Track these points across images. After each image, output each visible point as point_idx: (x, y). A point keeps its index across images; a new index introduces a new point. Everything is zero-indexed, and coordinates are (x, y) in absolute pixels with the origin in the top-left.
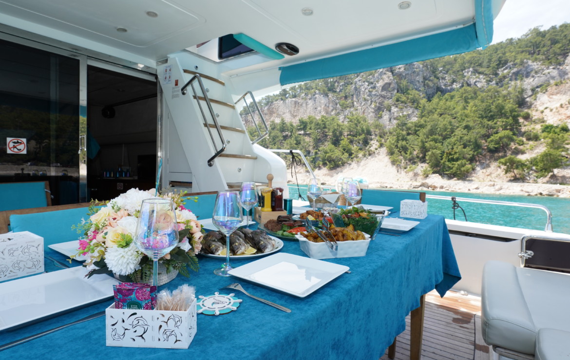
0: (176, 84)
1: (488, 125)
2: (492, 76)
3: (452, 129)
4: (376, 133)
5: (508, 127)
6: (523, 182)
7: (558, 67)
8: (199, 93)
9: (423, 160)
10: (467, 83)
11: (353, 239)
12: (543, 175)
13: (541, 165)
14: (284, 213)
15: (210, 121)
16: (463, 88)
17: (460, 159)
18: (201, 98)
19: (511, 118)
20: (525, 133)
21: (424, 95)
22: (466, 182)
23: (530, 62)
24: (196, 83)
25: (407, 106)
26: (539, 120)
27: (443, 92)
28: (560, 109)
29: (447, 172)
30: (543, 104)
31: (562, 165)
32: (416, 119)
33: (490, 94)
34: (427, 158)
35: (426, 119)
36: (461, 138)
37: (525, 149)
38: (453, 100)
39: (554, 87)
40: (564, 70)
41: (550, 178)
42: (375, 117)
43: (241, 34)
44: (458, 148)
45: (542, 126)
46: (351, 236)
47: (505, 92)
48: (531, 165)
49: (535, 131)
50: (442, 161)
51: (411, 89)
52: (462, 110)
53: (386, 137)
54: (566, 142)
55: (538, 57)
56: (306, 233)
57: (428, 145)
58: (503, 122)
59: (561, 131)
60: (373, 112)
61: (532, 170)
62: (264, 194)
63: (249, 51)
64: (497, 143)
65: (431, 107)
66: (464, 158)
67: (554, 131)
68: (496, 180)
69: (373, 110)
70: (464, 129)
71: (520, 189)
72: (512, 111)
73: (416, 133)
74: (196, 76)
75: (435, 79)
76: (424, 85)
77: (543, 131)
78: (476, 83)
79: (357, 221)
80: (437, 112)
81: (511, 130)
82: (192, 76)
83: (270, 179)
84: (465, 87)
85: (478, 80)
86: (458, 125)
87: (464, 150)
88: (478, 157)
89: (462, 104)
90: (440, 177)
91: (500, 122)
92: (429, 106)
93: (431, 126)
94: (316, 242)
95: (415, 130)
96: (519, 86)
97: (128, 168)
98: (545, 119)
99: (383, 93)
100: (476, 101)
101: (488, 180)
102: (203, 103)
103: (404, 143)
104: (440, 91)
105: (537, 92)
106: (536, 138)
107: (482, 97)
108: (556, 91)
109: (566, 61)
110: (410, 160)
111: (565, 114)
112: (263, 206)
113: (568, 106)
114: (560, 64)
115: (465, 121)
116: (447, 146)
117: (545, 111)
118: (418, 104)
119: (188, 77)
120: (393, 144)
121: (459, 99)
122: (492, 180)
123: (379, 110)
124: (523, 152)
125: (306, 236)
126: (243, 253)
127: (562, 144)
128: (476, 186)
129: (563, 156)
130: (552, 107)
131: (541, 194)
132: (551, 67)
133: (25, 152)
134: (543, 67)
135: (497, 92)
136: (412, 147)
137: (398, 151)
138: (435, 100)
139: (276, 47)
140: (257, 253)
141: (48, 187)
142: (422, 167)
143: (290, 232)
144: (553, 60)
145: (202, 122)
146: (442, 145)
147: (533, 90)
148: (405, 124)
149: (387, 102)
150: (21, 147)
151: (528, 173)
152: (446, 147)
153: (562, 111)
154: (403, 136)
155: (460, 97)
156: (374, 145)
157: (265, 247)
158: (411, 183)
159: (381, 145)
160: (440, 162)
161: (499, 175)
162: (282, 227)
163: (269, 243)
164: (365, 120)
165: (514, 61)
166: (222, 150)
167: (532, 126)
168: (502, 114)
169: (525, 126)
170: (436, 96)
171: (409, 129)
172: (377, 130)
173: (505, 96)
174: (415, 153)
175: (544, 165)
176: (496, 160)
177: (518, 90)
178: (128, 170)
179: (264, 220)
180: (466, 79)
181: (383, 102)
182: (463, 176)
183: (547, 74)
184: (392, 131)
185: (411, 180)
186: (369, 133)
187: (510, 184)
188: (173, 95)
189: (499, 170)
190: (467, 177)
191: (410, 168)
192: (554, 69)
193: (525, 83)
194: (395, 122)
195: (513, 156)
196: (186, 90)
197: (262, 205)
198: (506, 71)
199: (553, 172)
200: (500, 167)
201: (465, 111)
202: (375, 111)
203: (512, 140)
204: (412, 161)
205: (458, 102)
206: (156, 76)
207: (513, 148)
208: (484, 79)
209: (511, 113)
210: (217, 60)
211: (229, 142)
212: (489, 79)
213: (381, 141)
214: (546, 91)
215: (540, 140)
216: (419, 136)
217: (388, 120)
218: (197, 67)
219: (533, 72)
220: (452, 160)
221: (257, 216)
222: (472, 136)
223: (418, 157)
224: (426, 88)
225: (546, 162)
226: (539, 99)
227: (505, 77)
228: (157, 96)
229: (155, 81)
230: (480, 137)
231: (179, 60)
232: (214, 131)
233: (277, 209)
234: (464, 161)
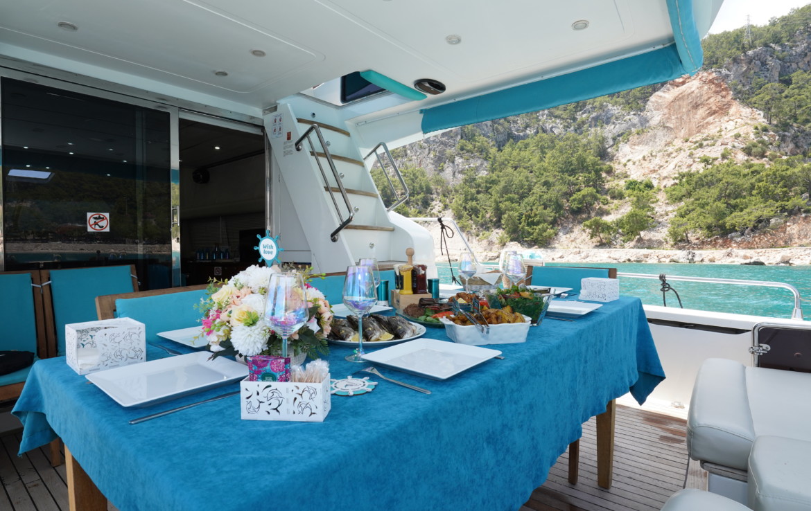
0: (289, 138)
1: (570, 180)
2: (569, 121)
3: (529, 185)
4: (438, 191)
5: (591, 183)
6: (610, 247)
7: (639, 113)
8: (319, 149)
9: (498, 224)
10: (542, 129)
11: (509, 322)
12: (630, 238)
13: (627, 227)
14: (428, 296)
15: (333, 184)
16: (539, 135)
17: (541, 223)
18: (320, 154)
19: (593, 172)
20: (609, 190)
21: (494, 143)
22: (549, 250)
23: (610, 106)
24: (313, 135)
25: (475, 156)
26: (622, 174)
27: (516, 139)
28: (643, 162)
29: (527, 239)
30: (626, 155)
31: (648, 227)
32: (486, 173)
33: (569, 142)
34: (503, 222)
35: (499, 173)
36: (540, 196)
37: (610, 208)
38: (528, 149)
39: (636, 136)
40: (645, 116)
41: (637, 241)
42: (435, 170)
43: (369, 71)
44: (539, 209)
45: (626, 182)
46: (507, 318)
47: (584, 141)
48: (617, 228)
49: (619, 188)
50: (521, 226)
51: (477, 134)
52: (538, 163)
53: (451, 197)
54: (651, 200)
55: (618, 100)
56: (453, 316)
57: (503, 206)
58: (585, 177)
59: (645, 187)
60: (432, 164)
61: (618, 233)
62: (402, 274)
63: (380, 91)
64: (580, 202)
65: (502, 157)
66: (545, 221)
67: (638, 187)
68: (581, 246)
69: (432, 161)
70: (543, 186)
71: (608, 255)
72: (594, 164)
73: (487, 191)
74: (314, 126)
75: (506, 123)
76: (493, 130)
77: (628, 188)
78: (553, 129)
79: (517, 302)
80: (509, 165)
81: (594, 186)
82: (308, 127)
83: (411, 254)
84: (541, 134)
85: (554, 125)
86: (535, 181)
87: (544, 211)
88: (561, 219)
89: (538, 154)
90: (519, 245)
91: (581, 177)
92: (500, 157)
93: (506, 183)
94: (464, 325)
95: (486, 187)
96: (600, 134)
97: (227, 247)
98: (628, 173)
99: (443, 139)
100: (554, 151)
101: (573, 246)
102: (323, 161)
103: (474, 203)
104: (512, 138)
105: (619, 142)
106: (620, 196)
107: (561, 146)
108: (637, 141)
109: (647, 106)
110: (482, 225)
111: (648, 168)
112: (402, 288)
113: (651, 158)
114: (641, 110)
115: (544, 177)
116: (525, 207)
117: (628, 164)
118: (487, 154)
119: (304, 128)
120: (461, 205)
121: (534, 148)
122: (577, 246)
123: (440, 160)
124: (608, 213)
125: (453, 320)
126: (378, 340)
127: (647, 203)
128: (560, 254)
129: (649, 217)
130: (635, 160)
131: (629, 260)
132: (632, 113)
133: (107, 230)
134: (623, 112)
135: (577, 140)
136: (484, 209)
137: (467, 214)
138: (507, 149)
139: (415, 85)
140: (394, 338)
141: (135, 272)
142: (497, 233)
143: (434, 318)
144: (634, 105)
145: (322, 185)
146: (519, 205)
147: (614, 139)
148: (474, 179)
149: (449, 151)
150: (104, 223)
151: (615, 236)
152: (523, 208)
153: (645, 164)
154: (473, 195)
155: (536, 146)
156: (436, 207)
157: (404, 332)
158: (485, 253)
159: (446, 207)
160: (518, 227)
161: (584, 240)
162: (425, 312)
163: (408, 328)
164: (423, 174)
165: (593, 104)
166: (350, 220)
167: (616, 182)
168: (583, 167)
169: (608, 181)
170: (508, 145)
171: (479, 186)
172: (439, 187)
173: (585, 146)
174: (488, 216)
175: (631, 227)
176: (580, 223)
177: (599, 139)
178: (227, 250)
179: (403, 305)
180: (541, 123)
181: (444, 150)
182: (544, 242)
183: (628, 120)
184: (457, 188)
185: (485, 250)
186: (429, 191)
187: (596, 250)
188: (284, 152)
189: (584, 234)
190: (549, 244)
191: (483, 235)
192: (634, 114)
193: (605, 131)
194: (460, 176)
195: (598, 218)
196: (302, 145)
197: (400, 286)
198: (584, 116)
199: (639, 234)
200: (584, 231)
201: (542, 163)
202: (436, 162)
203: (596, 199)
204: (485, 226)
205: (533, 152)
206: (262, 128)
207: (597, 207)
208: (561, 124)
209: (593, 167)
210: (340, 103)
211: (357, 210)
212: (566, 124)
213: (445, 201)
214: (628, 141)
215: (625, 198)
216: (491, 195)
217: (452, 174)
218: (314, 114)
219: (614, 118)
220: (531, 224)
221: (395, 301)
222: (552, 194)
223: (491, 221)
224: (496, 133)
225: (632, 224)
226: (621, 150)
227: (583, 123)
228: (264, 152)
229: (262, 134)
230: (562, 196)
231: (291, 106)
232: (338, 196)
233: (419, 291)
234: (546, 225)
